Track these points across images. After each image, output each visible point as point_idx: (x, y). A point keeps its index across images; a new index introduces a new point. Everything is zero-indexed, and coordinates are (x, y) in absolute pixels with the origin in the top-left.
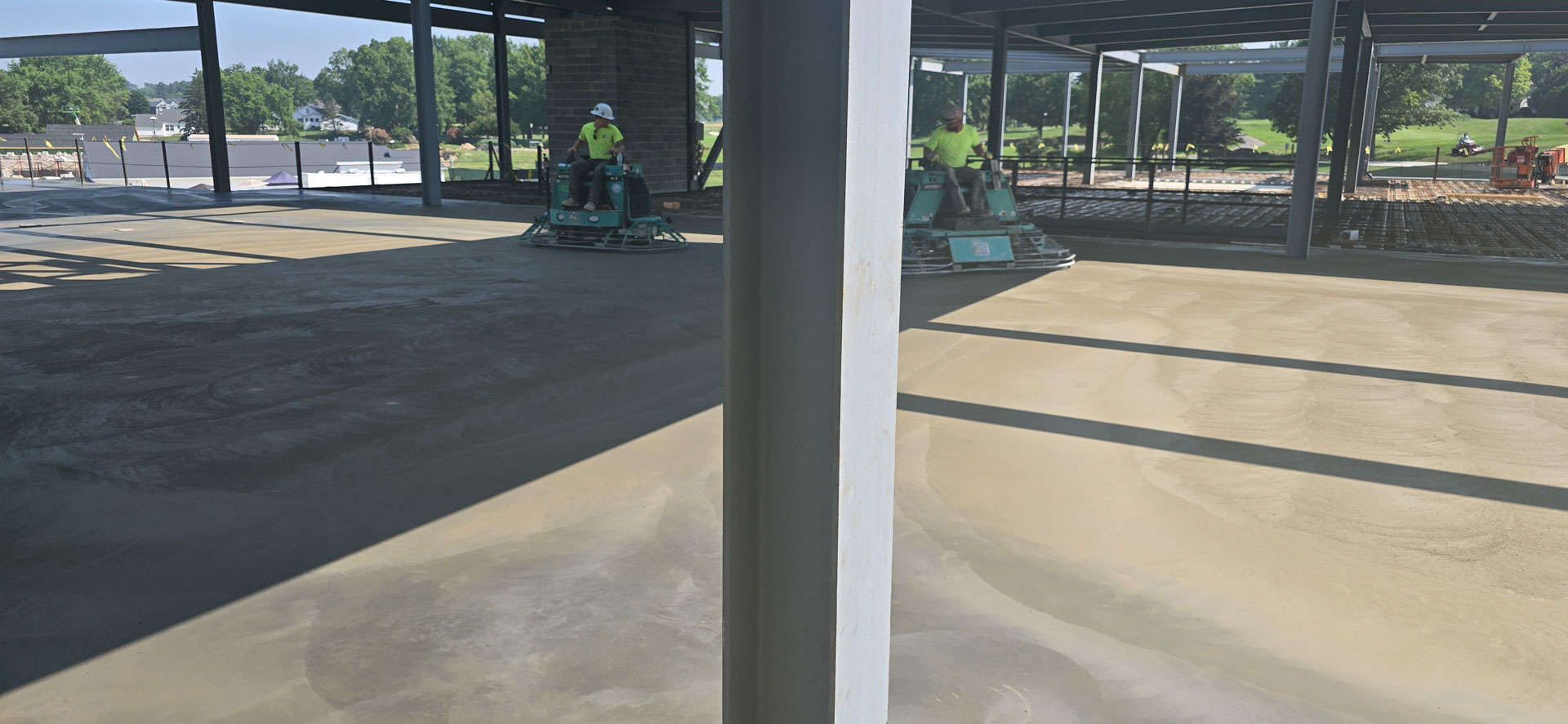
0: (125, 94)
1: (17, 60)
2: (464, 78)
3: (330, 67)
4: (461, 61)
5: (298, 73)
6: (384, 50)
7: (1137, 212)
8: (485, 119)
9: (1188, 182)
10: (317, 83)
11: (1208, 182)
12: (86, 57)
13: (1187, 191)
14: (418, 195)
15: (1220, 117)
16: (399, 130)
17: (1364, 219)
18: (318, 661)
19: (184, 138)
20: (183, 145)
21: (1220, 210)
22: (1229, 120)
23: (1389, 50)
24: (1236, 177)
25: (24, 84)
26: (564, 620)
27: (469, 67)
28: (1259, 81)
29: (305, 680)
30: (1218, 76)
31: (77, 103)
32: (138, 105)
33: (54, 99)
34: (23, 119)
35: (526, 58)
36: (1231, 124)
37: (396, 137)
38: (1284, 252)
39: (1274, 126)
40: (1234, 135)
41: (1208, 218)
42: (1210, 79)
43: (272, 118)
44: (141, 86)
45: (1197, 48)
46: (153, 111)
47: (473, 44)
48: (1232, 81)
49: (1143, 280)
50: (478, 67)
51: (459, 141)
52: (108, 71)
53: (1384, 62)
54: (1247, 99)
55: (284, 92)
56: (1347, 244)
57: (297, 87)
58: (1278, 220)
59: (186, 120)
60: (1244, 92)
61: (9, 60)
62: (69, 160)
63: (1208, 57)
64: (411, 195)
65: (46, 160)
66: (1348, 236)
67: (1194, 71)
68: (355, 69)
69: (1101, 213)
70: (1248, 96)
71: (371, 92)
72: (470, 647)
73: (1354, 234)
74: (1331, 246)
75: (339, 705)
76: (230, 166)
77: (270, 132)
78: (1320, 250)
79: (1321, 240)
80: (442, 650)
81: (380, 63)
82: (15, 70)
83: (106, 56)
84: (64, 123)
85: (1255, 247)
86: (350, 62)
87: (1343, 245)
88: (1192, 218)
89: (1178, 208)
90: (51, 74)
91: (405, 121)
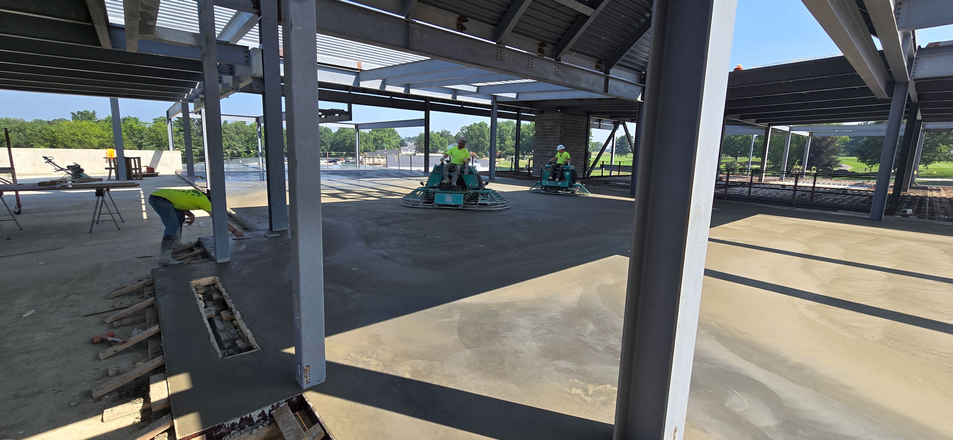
0: (399, 140)
1: (371, 130)
2: (503, 136)
3: (460, 132)
4: (503, 130)
5: (450, 134)
6: (477, 126)
7: (787, 195)
8: (509, 150)
9: (814, 183)
10: (456, 137)
11: (824, 183)
12: (390, 129)
13: (814, 187)
14: (487, 175)
15: (829, 155)
16: (480, 153)
17: (915, 205)
18: (461, 331)
19: (415, 154)
20: (414, 156)
21: (831, 196)
22: (833, 157)
23: (930, 125)
24: (838, 182)
25: (372, 137)
26: (544, 332)
27: (505, 132)
28: (851, 140)
29: (457, 337)
30: (829, 137)
31: (386, 143)
32: (402, 144)
33: (380, 142)
34: (371, 148)
35: (525, 128)
36: (835, 158)
37: (479, 155)
38: (869, 217)
39: (859, 160)
40: (837, 163)
41: (825, 199)
42: (824, 138)
43: (441, 148)
44: (404, 138)
45: (818, 125)
46: (406, 146)
47: (507, 124)
48: (836, 139)
49: (792, 225)
50: (508, 132)
51: (500, 157)
52: (395, 133)
53: (926, 131)
54: (844, 148)
55: (445, 140)
56: (905, 215)
57: (449, 138)
58: (864, 202)
59: (416, 149)
60: (842, 145)
61: (369, 130)
62: (383, 161)
63: (823, 129)
64: (485, 175)
65: (376, 160)
66: (906, 212)
67: (817, 135)
68: (468, 132)
69: (768, 194)
70: (844, 146)
71: (472, 140)
72: (511, 335)
73: (909, 211)
74: (896, 216)
75: (469, 348)
76: (430, 163)
77: (440, 153)
78: (889, 217)
79: (890, 212)
80: (502, 335)
81: (476, 130)
82: (370, 133)
83: (395, 129)
84: (382, 149)
85: (852, 214)
86: (467, 130)
87: (903, 216)
88: (816, 199)
89: (808, 194)
90: (380, 134)
91: (483, 150)
